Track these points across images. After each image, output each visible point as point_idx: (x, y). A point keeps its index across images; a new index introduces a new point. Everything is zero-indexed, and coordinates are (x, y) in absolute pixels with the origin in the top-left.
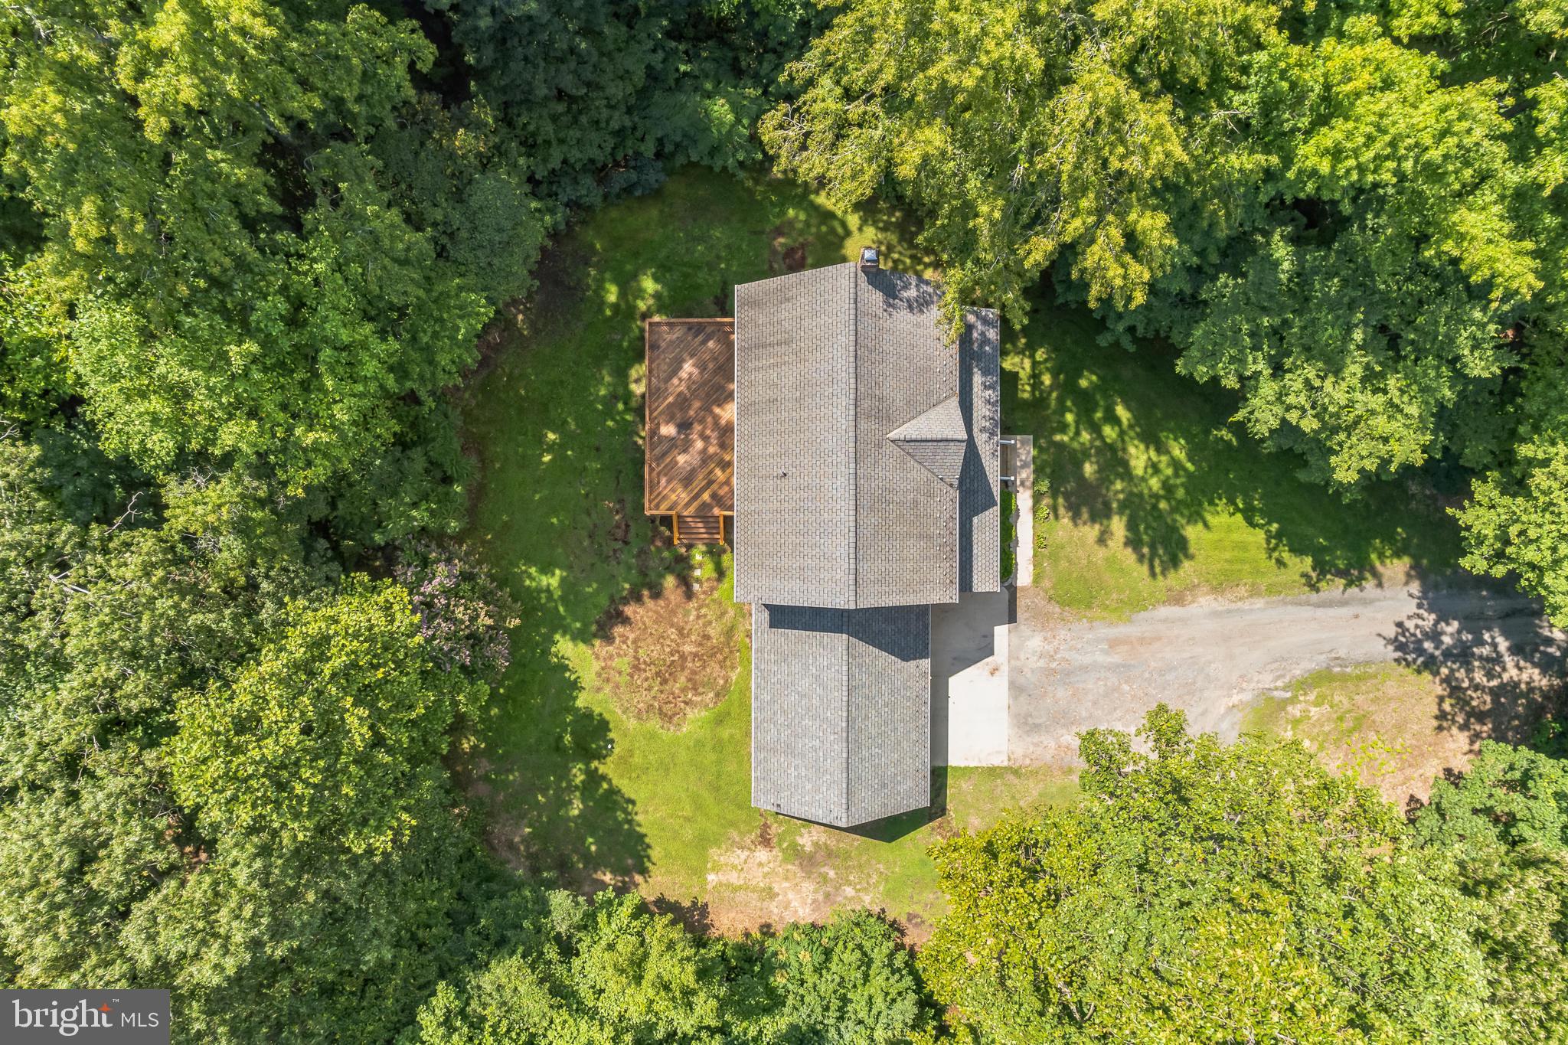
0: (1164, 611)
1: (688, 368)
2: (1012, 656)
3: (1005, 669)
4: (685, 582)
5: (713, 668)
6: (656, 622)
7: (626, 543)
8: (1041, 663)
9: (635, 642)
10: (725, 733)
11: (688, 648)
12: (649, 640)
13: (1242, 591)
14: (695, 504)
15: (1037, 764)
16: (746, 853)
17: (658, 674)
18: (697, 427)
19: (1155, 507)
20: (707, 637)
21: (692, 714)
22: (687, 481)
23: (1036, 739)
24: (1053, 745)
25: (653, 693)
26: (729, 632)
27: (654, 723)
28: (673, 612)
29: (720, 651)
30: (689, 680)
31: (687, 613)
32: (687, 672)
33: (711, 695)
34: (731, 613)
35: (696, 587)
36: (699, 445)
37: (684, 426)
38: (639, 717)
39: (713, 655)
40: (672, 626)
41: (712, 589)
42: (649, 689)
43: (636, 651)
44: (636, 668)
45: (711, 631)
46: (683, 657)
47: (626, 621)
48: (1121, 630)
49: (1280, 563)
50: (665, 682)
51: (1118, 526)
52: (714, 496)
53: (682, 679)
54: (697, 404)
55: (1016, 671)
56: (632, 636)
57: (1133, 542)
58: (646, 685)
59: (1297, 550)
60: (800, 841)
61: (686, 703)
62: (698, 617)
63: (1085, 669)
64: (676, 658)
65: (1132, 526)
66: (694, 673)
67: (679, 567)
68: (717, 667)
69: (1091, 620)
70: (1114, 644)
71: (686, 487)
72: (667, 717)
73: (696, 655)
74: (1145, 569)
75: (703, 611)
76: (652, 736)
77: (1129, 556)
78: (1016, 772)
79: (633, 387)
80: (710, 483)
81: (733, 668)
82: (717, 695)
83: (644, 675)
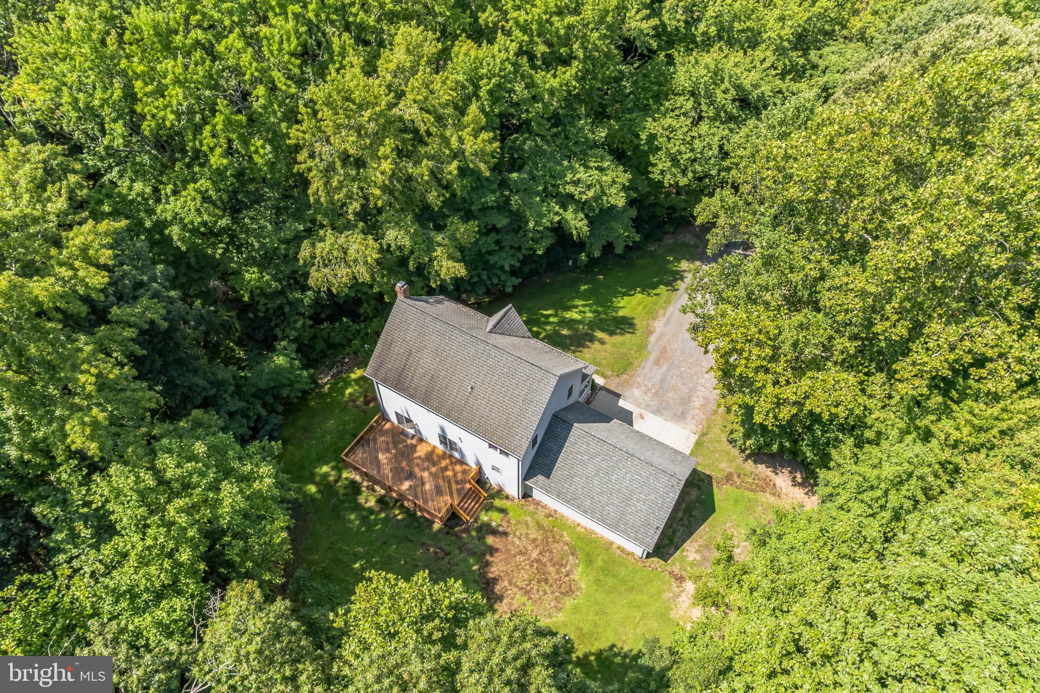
0: (653, 339)
1: (382, 457)
2: (639, 405)
3: (643, 411)
4: (494, 532)
5: (555, 547)
6: (507, 564)
7: (449, 554)
8: (650, 395)
9: (510, 583)
10: (599, 563)
11: (534, 555)
12: (515, 574)
13: (661, 312)
14: (455, 496)
15: (705, 422)
16: (683, 595)
17: (539, 582)
18: (417, 470)
19: (601, 320)
20: (535, 540)
21: (576, 576)
22: (439, 492)
23: (689, 417)
24: (697, 411)
25: (549, 591)
26: (540, 526)
27: (569, 602)
28: (508, 551)
29: (547, 537)
30: (554, 565)
31: (513, 544)
32: (548, 564)
33: (571, 558)
34: (529, 519)
35: (501, 529)
36: (426, 474)
37: (411, 476)
38: (559, 610)
39: (547, 543)
40: (515, 556)
41: (508, 521)
42: (545, 593)
43: (517, 586)
44: (527, 593)
45: (532, 536)
46: (538, 561)
47: (495, 581)
48: (652, 357)
49: (656, 295)
50: (546, 581)
51: (599, 334)
52: (457, 483)
53: (552, 569)
54: (404, 464)
55: (647, 407)
56: (506, 583)
57: (612, 333)
58: (541, 593)
59: (655, 287)
60: (691, 559)
61: (567, 575)
62: (520, 538)
63: (663, 380)
64: (535, 565)
65: (603, 330)
66: (551, 560)
67: (484, 531)
68: (556, 545)
69: (639, 366)
70: (657, 363)
71: (442, 495)
72: (570, 592)
73: (541, 553)
74: (628, 336)
75: (518, 533)
76: (576, 609)
77: (617, 339)
78: (704, 434)
79: (367, 505)
80: (449, 482)
81: (562, 536)
82: (573, 554)
83: (534, 591)
